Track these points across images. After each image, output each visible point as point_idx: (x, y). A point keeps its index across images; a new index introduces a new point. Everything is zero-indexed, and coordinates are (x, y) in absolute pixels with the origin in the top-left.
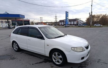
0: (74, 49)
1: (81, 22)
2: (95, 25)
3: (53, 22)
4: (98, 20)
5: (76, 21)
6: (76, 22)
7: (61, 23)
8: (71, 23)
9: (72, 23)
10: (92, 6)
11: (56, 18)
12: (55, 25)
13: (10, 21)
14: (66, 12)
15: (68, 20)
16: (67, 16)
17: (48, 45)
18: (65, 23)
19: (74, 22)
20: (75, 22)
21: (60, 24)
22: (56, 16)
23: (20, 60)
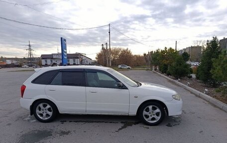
1: (88, 60)
2: (120, 66)
3: (21, 59)
4: (116, 59)
5: (78, 58)
6: (78, 60)
7: (46, 61)
8: (69, 61)
10: (109, 32)
11: (30, 49)
14: (61, 38)
15: (66, 56)
16: (63, 48)
17: (137, 97)
19: (74, 61)
20: (76, 59)
22: (30, 46)
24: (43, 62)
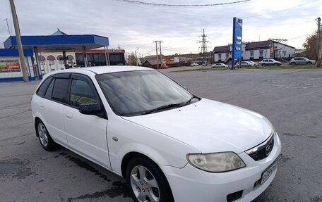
0: (198, 160)
1: (287, 49)
5: (268, 48)
6: (269, 50)
7: (220, 56)
8: (252, 54)
9: (257, 54)
11: (204, 41)
12: (200, 64)
13: (73, 54)
14: (234, 19)
15: (240, 46)
16: (236, 33)
17: (115, 140)
18: (230, 56)
19: (261, 53)
20: (265, 50)
21: (216, 59)
22: (204, 36)
23: (40, 181)
24: (216, 58)
